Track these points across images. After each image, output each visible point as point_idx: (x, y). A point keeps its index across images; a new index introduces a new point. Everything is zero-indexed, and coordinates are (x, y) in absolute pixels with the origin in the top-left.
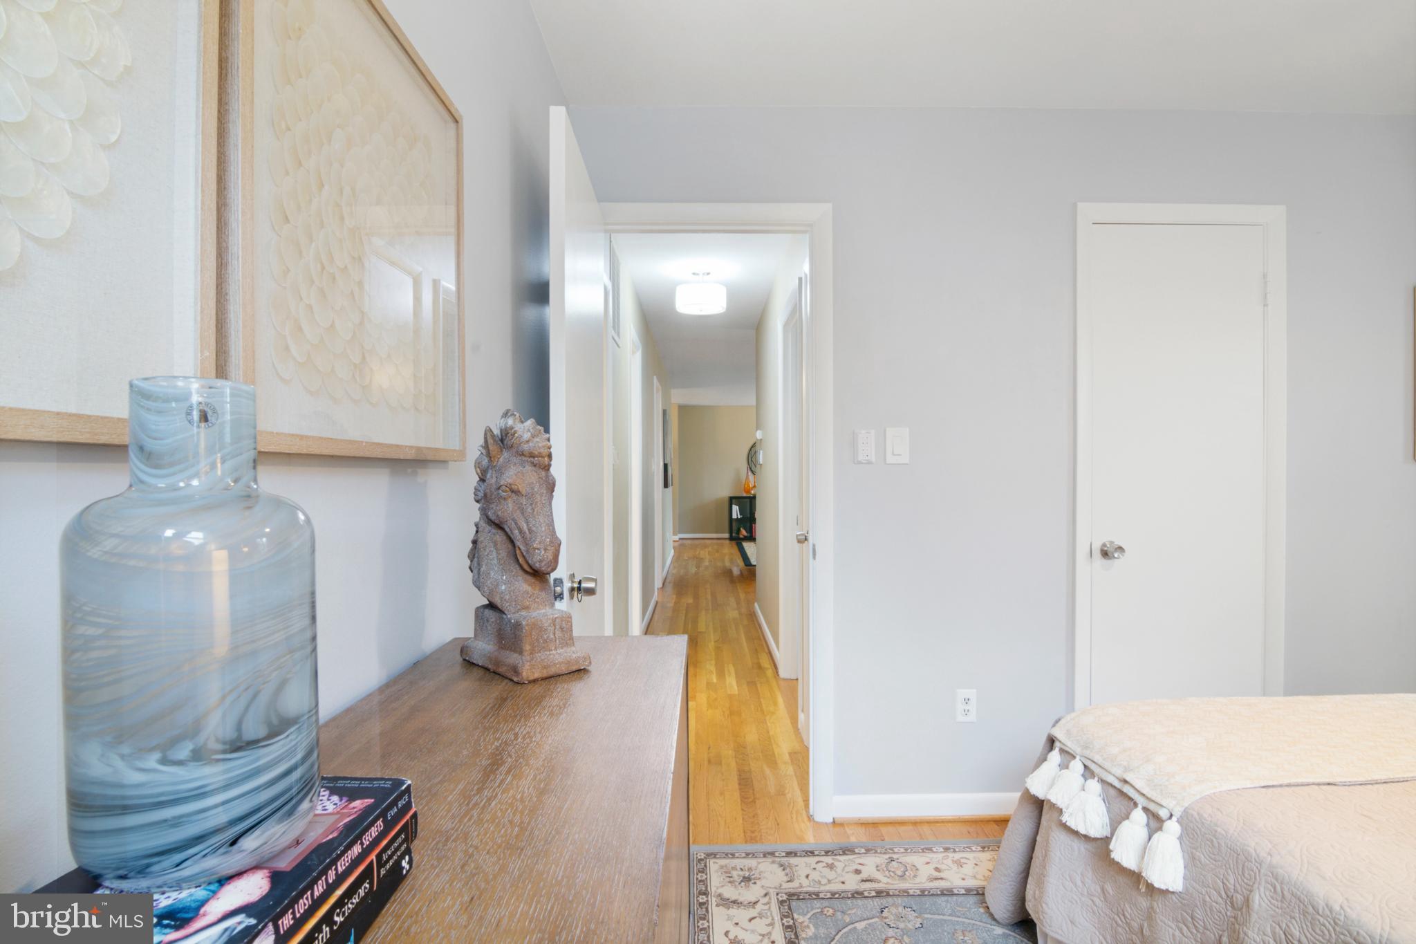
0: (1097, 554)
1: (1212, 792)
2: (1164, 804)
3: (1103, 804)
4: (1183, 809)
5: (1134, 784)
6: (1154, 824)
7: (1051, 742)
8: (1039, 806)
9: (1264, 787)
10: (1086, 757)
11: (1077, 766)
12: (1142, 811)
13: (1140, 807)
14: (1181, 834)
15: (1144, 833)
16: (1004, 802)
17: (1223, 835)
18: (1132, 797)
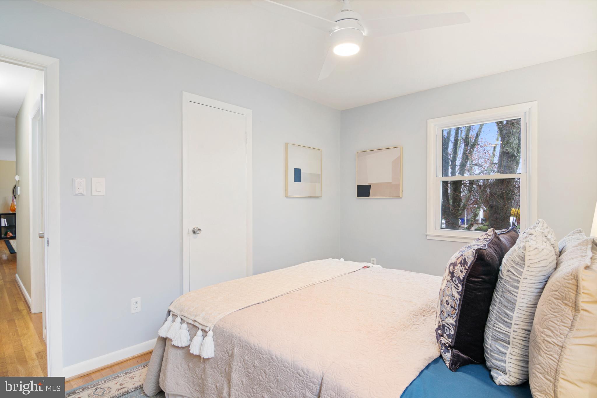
0: (191, 232)
1: (223, 316)
2: (207, 326)
3: (188, 332)
4: (214, 325)
5: (198, 321)
6: (205, 334)
7: (169, 312)
8: (164, 340)
9: (239, 310)
10: (181, 315)
11: (178, 320)
12: (201, 331)
13: (200, 329)
14: (213, 335)
15: (202, 338)
16: (151, 344)
17: (225, 331)
18: (197, 326)
